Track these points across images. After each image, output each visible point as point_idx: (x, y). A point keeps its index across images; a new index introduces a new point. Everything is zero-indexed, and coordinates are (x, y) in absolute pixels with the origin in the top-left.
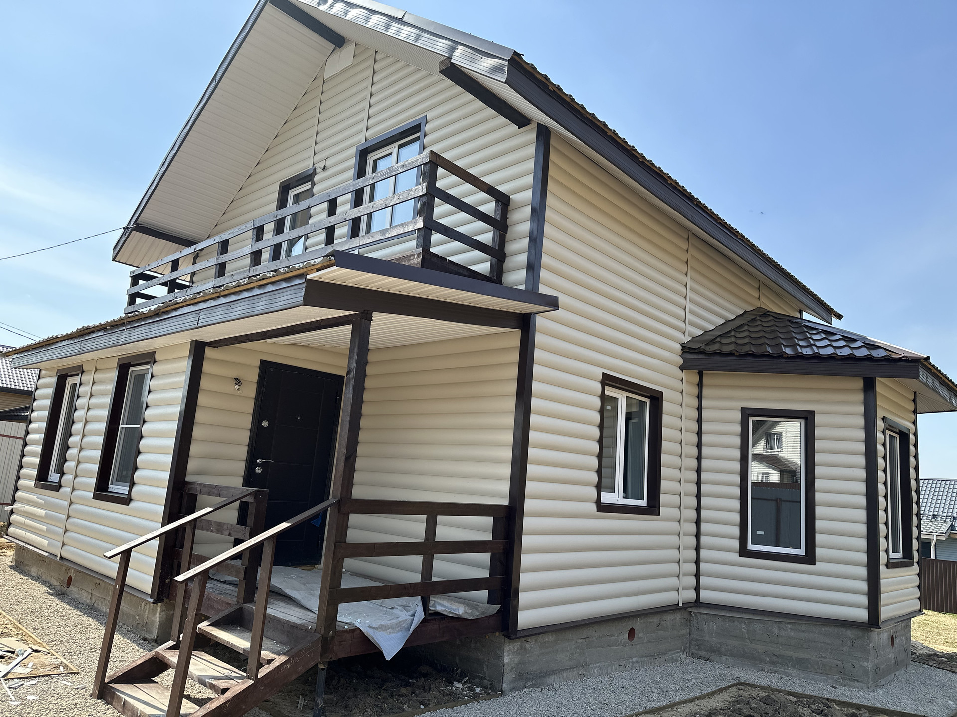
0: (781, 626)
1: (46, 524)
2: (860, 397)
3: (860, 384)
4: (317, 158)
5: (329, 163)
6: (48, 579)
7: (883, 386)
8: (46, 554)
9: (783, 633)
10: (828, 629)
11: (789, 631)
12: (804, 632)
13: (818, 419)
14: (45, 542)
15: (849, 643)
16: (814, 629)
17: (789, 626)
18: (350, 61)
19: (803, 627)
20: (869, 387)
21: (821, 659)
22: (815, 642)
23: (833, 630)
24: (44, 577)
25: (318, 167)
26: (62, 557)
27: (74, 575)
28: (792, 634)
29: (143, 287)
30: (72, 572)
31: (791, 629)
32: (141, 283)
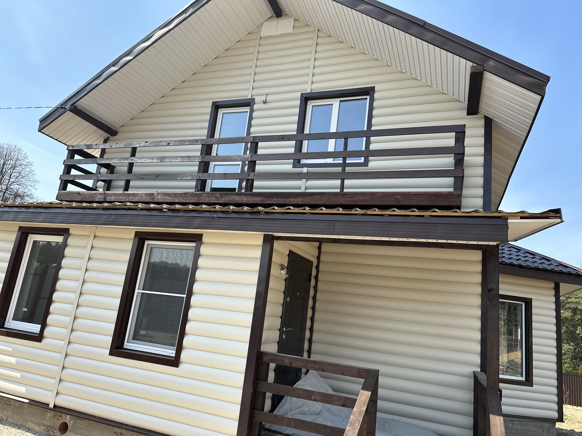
0: (514, 422)
1: (20, 371)
2: (553, 292)
3: (553, 285)
4: (255, 92)
5: (269, 98)
6: (20, 422)
7: (565, 288)
8: (27, 401)
9: (514, 427)
10: (536, 423)
11: (518, 425)
12: (525, 425)
13: (534, 303)
14: (21, 389)
15: (547, 431)
16: (530, 423)
17: (517, 422)
18: (290, 30)
19: (525, 423)
20: (557, 288)
22: (530, 431)
23: (539, 424)
24: (10, 420)
25: (257, 99)
26: (56, 406)
27: (72, 422)
28: (519, 427)
29: (79, 161)
30: (67, 419)
31: (519, 424)
32: (77, 157)
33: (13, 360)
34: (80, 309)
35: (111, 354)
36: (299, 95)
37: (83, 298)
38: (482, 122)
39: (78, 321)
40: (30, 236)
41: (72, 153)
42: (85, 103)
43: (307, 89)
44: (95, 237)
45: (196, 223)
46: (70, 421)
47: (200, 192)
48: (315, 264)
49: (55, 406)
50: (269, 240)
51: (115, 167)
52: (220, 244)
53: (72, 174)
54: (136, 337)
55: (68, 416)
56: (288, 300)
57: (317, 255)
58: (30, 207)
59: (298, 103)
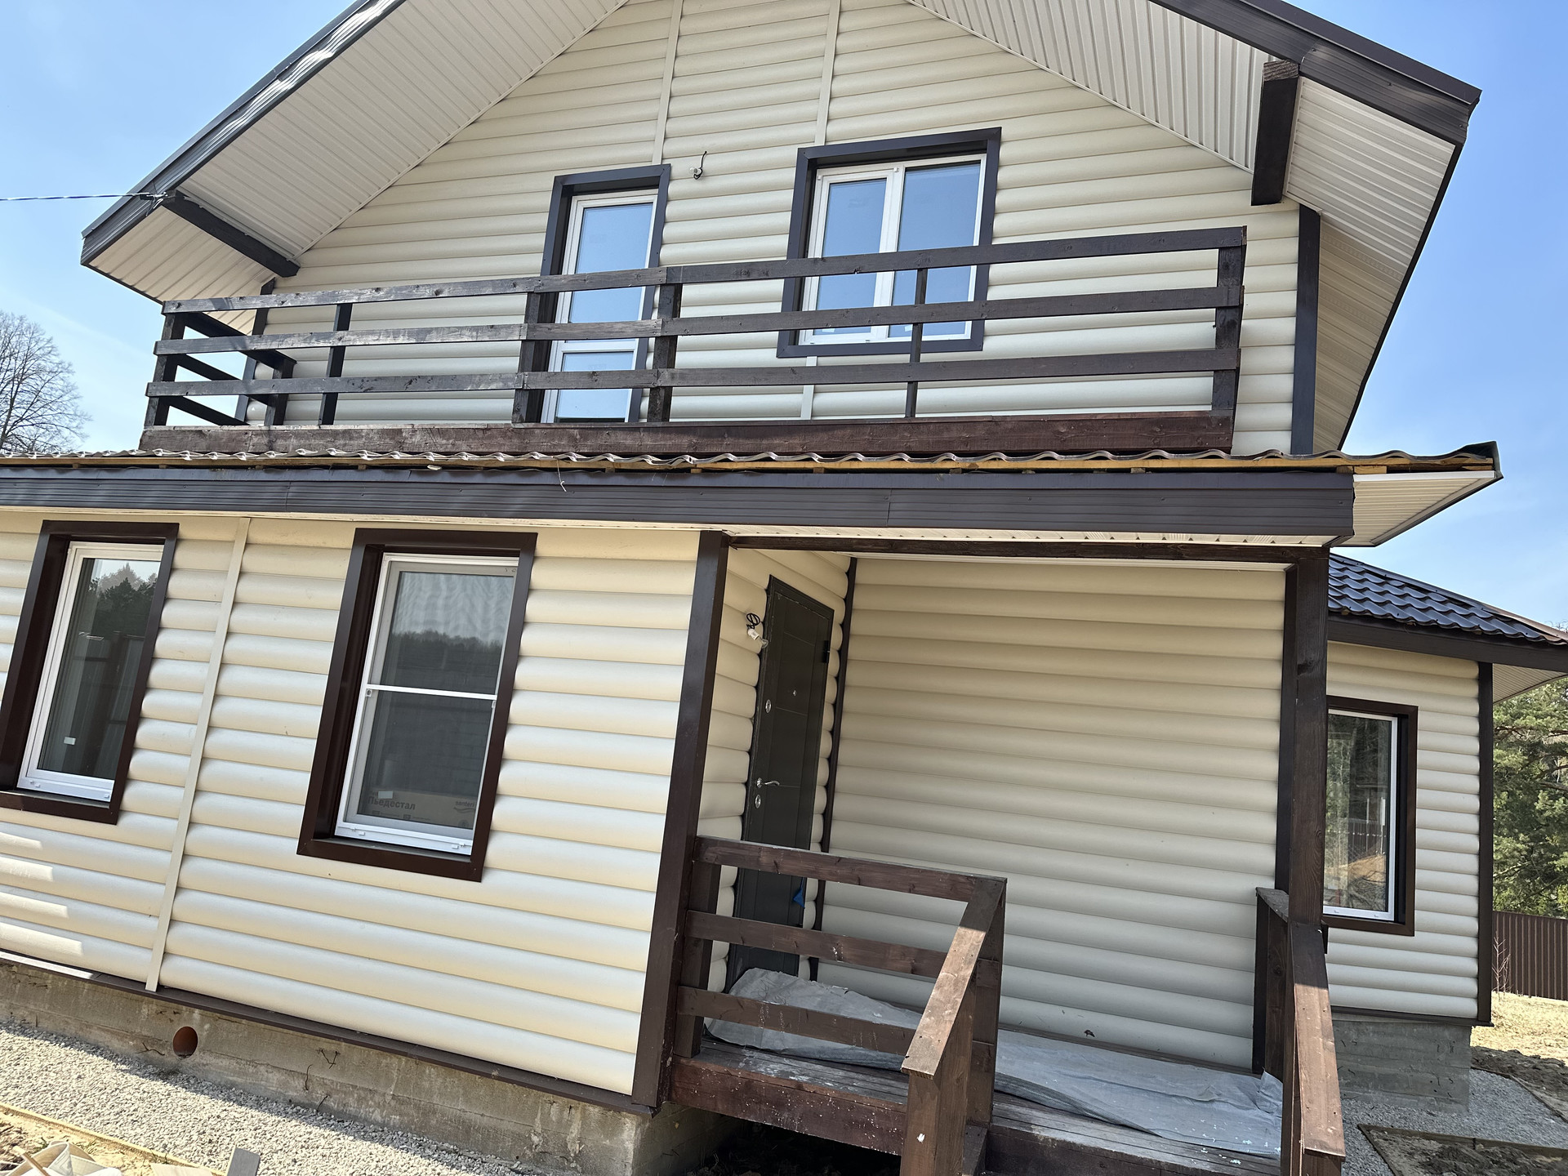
0: (1361, 1027)
1: (64, 900)
2: (1474, 690)
3: (1474, 671)
4: (672, 146)
5: (710, 163)
6: (72, 1029)
7: (1504, 677)
8: (86, 975)
9: (1363, 1039)
10: (1420, 1029)
11: (1371, 1034)
12: (1391, 1035)
13: (1422, 719)
14: (71, 946)
15: (1447, 1049)
16: (1403, 1030)
17: (1371, 1028)
19: (1390, 1029)
20: (1485, 680)
21: (1412, 1073)
22: (1404, 1049)
23: (1428, 1030)
24: (44, 1024)
25: (679, 167)
26: (163, 986)
27: (207, 1026)
28: (1375, 1039)
29: (197, 346)
30: (195, 1019)
31: (1374, 1032)
32: (190, 334)
33: (45, 871)
34: (216, 738)
35: (302, 851)
36: (792, 153)
37: (223, 706)
38: (1293, 224)
39: (210, 769)
40: (74, 548)
41: (177, 322)
42: (207, 184)
43: (816, 136)
44: (247, 544)
45: (519, 501)
46: (201, 1026)
47: (525, 425)
48: (839, 616)
49: (160, 987)
50: (714, 548)
51: (295, 362)
52: (585, 558)
53: (177, 379)
54: (368, 806)
55: (197, 1011)
56: (768, 707)
57: (843, 592)
58: (71, 466)
59: (790, 175)
